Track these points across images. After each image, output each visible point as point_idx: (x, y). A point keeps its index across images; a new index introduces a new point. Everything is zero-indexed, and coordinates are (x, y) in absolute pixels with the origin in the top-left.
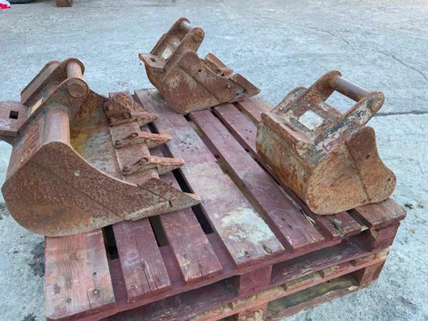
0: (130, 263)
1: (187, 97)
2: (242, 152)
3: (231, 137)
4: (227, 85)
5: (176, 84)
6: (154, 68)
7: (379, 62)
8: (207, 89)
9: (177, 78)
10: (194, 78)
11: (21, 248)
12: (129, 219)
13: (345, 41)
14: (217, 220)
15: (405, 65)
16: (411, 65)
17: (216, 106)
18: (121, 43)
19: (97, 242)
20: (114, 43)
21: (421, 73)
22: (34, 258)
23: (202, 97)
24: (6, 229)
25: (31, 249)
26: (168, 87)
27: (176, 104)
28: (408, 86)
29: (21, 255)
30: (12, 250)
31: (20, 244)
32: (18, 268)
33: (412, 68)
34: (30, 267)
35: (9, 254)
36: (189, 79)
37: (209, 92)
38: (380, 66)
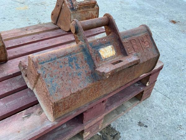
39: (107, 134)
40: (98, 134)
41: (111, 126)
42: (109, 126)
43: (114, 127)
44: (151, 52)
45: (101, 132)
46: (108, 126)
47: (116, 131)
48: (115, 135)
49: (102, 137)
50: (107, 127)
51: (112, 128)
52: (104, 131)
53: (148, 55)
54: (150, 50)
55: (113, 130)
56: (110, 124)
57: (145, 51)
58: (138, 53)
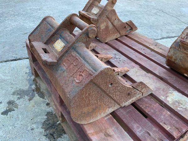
0: (140, 133)
1: (107, 34)
2: (148, 61)
3: (136, 53)
4: (125, 26)
5: (104, 27)
6: (93, 19)
7: (158, 13)
8: (116, 29)
9: (105, 24)
10: (112, 23)
11: (34, 126)
12: (123, 106)
13: (139, 4)
14: (165, 100)
15: (169, 15)
16: (172, 15)
17: (119, 38)
18: (36, 8)
19: (114, 122)
20: (32, 8)
21: (177, 18)
22: (45, 131)
23: (113, 33)
24: (20, 116)
25: (40, 126)
26: (100, 29)
27: (102, 37)
28: (175, 24)
29: (36, 130)
30: (29, 128)
31: (33, 124)
32: (38, 139)
33: (172, 16)
34: (45, 137)
35: (29, 131)
36: (110, 24)
37: (117, 30)
38: (159, 16)
39: (57, 129)
40: (58, 121)
41: (64, 134)
42: (65, 133)
43: (62, 137)
44: (71, 87)
45: (59, 124)
46: (65, 131)
47: (57, 138)
48: (54, 137)
49: (55, 124)
50: (63, 130)
51: (61, 135)
52: (60, 127)
53: (67, 84)
54: (73, 85)
55: (60, 136)
56: (66, 134)
57: (70, 80)
58: (66, 72)
